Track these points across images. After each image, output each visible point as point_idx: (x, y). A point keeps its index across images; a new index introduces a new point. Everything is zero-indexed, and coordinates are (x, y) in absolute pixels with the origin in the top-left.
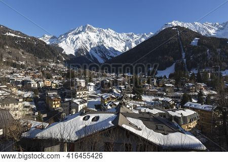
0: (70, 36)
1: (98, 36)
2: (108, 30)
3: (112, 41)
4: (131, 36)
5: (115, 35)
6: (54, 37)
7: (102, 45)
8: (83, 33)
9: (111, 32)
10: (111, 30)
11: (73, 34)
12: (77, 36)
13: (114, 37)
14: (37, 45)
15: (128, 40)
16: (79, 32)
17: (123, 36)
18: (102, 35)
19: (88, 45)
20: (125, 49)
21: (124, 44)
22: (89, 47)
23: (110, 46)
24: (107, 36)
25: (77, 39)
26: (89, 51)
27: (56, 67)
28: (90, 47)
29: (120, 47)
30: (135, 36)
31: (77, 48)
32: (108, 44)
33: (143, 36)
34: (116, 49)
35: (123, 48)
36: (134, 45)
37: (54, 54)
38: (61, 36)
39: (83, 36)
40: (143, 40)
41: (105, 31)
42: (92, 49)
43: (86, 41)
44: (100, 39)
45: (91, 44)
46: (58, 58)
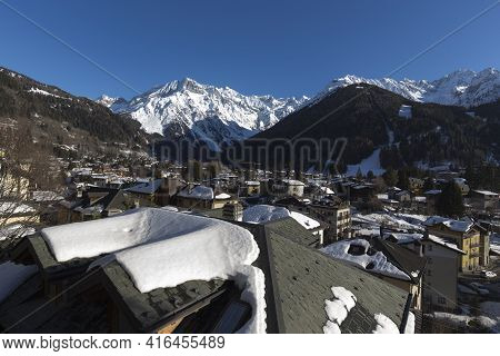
0: (153, 98)
1: (206, 99)
2: (225, 89)
3: (233, 109)
4: (269, 102)
5: (238, 100)
6: (121, 101)
7: (216, 117)
8: (178, 93)
9: (231, 93)
10: (230, 90)
11: (158, 95)
12: (167, 99)
13: (236, 103)
14: (94, 113)
15: (262, 110)
16: (171, 93)
17: (254, 101)
18: (214, 98)
19: (188, 117)
20: (258, 125)
21: (254, 117)
22: (190, 121)
23: (230, 119)
24: (224, 101)
25: (167, 105)
26: (190, 127)
27: (135, 156)
28: (193, 120)
29: (247, 121)
30: (275, 102)
31: (168, 122)
32: (226, 115)
33: (291, 103)
34: (240, 125)
35: (253, 124)
36: (273, 119)
37: (128, 132)
38: (135, 99)
39: (178, 100)
40: (291, 109)
41: (220, 90)
42: (196, 124)
43: (185, 109)
44: (211, 105)
45: (194, 115)
46: (136, 140)
